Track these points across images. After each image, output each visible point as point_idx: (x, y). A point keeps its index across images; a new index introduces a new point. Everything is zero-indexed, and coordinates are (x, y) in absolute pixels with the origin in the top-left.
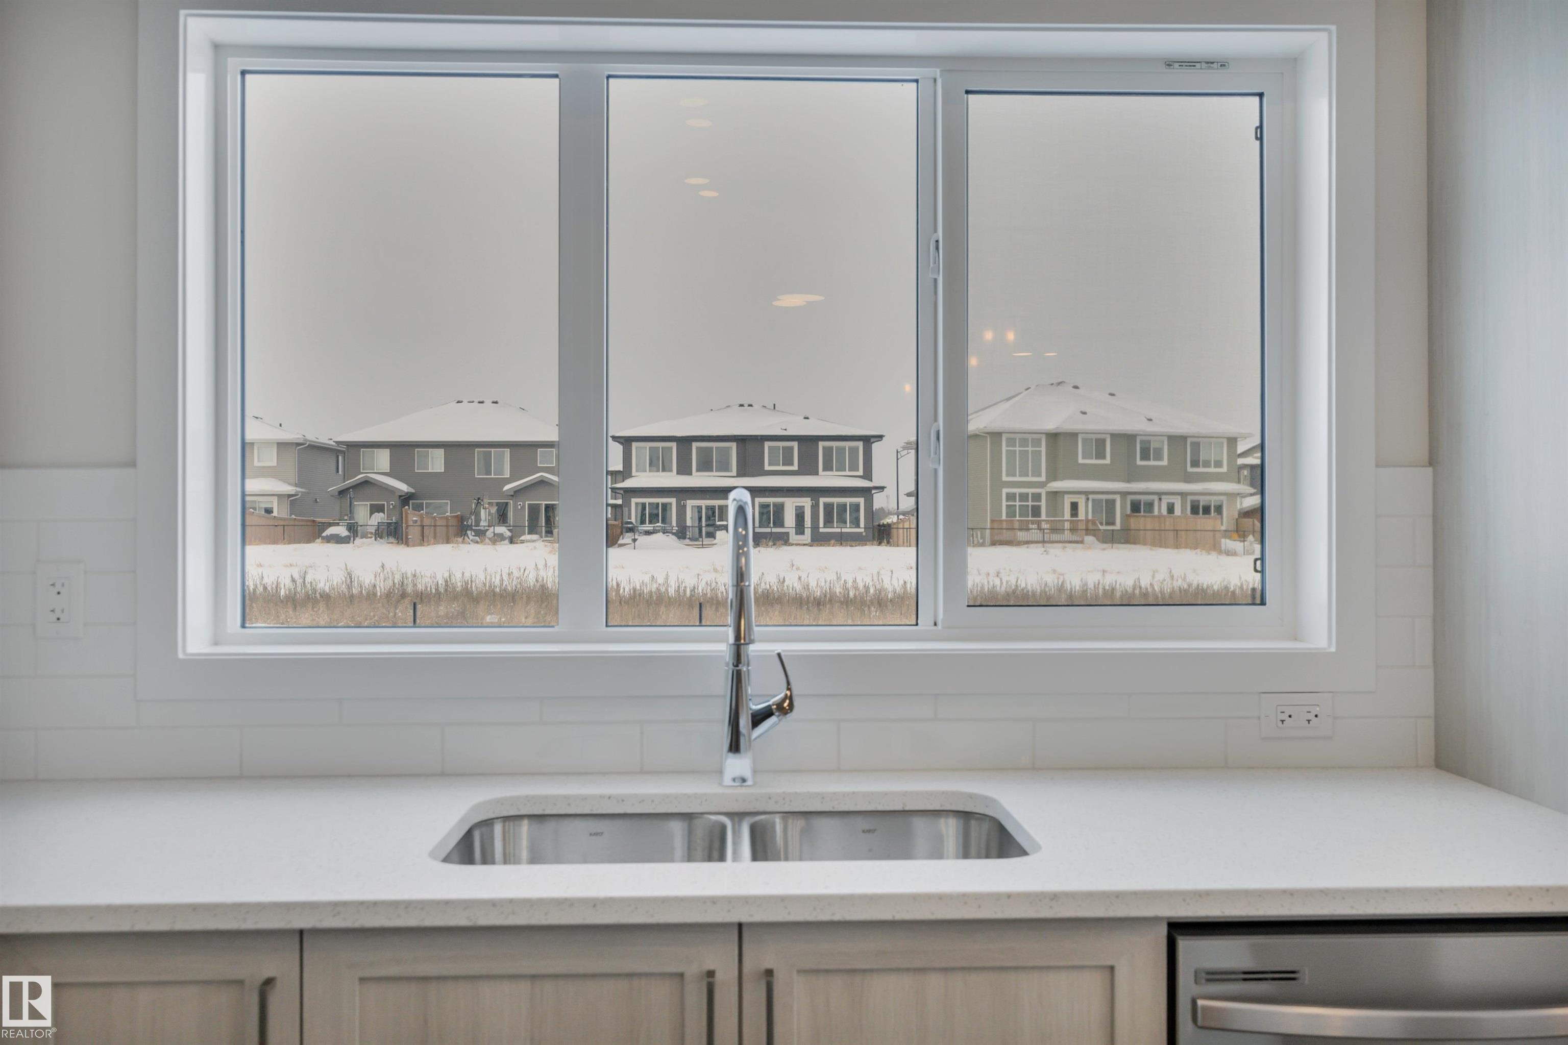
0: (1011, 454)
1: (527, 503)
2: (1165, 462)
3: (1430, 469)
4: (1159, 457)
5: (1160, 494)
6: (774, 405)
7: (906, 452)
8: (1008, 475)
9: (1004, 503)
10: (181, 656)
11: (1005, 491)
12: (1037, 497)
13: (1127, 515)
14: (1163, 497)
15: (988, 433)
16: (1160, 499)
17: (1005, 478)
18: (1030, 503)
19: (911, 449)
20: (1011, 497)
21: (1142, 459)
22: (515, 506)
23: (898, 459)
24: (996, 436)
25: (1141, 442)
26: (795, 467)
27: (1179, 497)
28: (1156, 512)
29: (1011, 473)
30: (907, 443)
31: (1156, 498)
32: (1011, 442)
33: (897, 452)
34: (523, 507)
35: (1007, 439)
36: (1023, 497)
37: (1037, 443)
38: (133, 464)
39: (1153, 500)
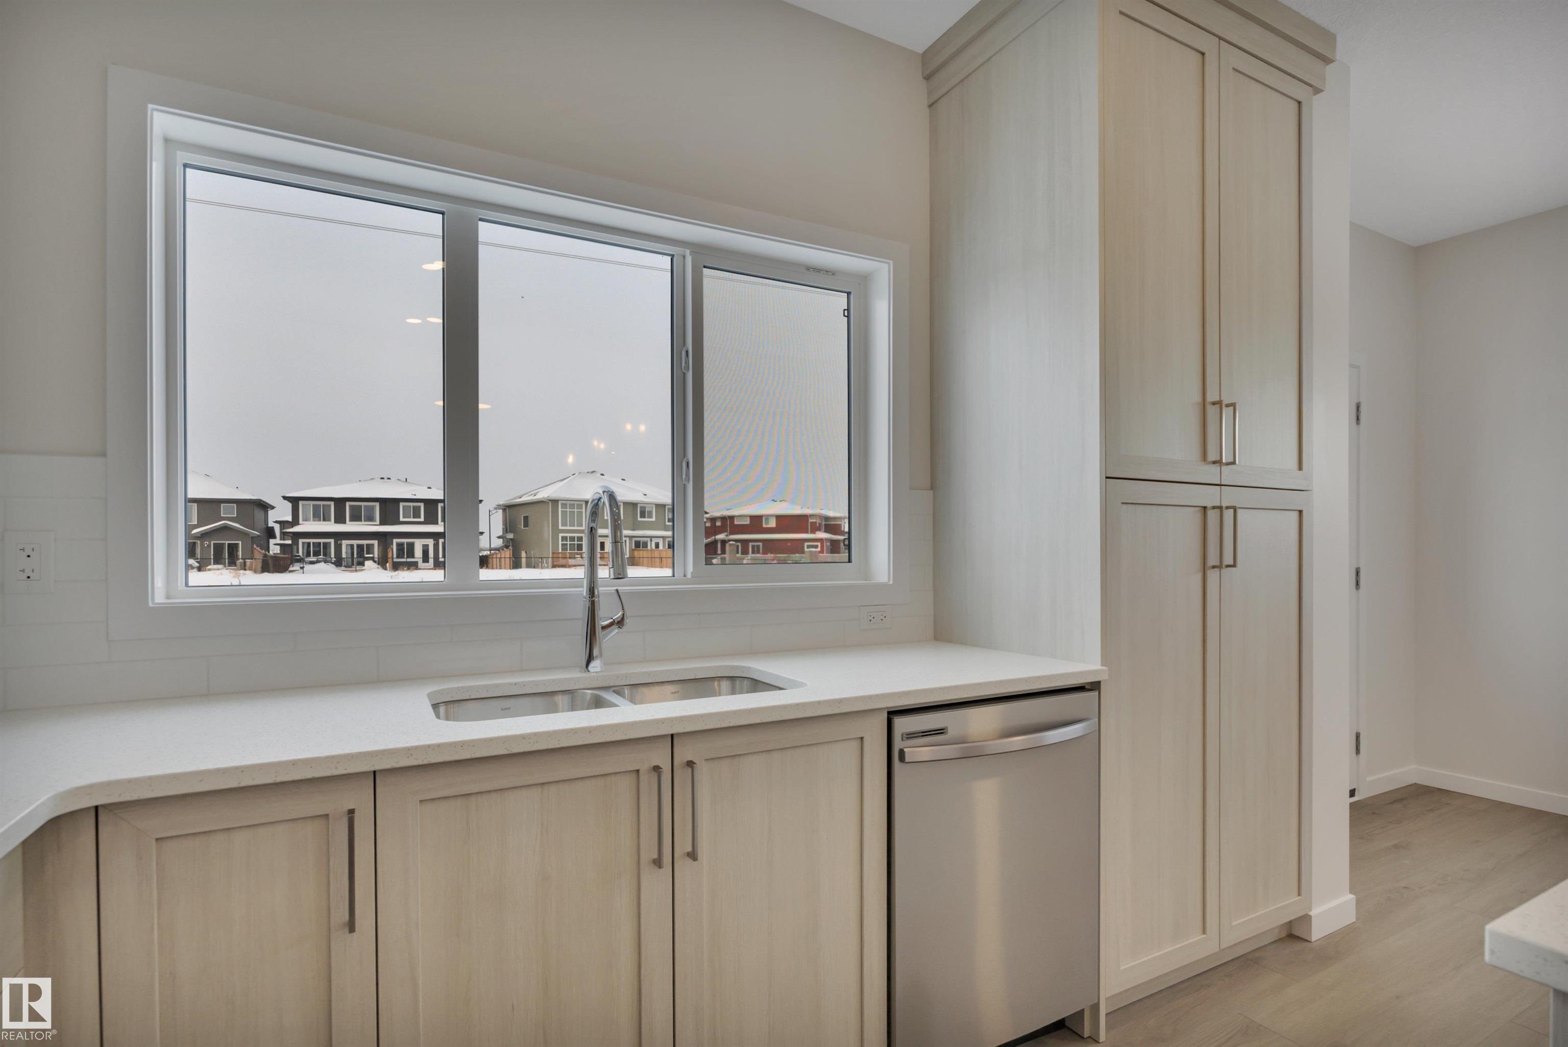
0: (564, 513)
1: (212, 542)
2: (654, 519)
3: (932, 492)
4: (650, 516)
5: (651, 537)
6: (406, 479)
7: (495, 511)
8: (562, 526)
9: (560, 543)
10: (151, 605)
11: (561, 535)
12: (580, 539)
13: (633, 550)
14: (653, 539)
15: (550, 500)
16: (651, 540)
17: (560, 527)
18: (576, 543)
19: (500, 509)
20: (564, 539)
21: (641, 517)
22: (202, 545)
23: (490, 516)
24: (555, 502)
25: (641, 507)
26: (422, 519)
27: (662, 539)
28: (649, 548)
29: (564, 524)
30: (498, 506)
31: (649, 539)
32: (564, 506)
33: (490, 511)
34: (209, 546)
35: (562, 504)
36: (572, 539)
37: (580, 507)
38: (104, 454)
39: (647, 541)
